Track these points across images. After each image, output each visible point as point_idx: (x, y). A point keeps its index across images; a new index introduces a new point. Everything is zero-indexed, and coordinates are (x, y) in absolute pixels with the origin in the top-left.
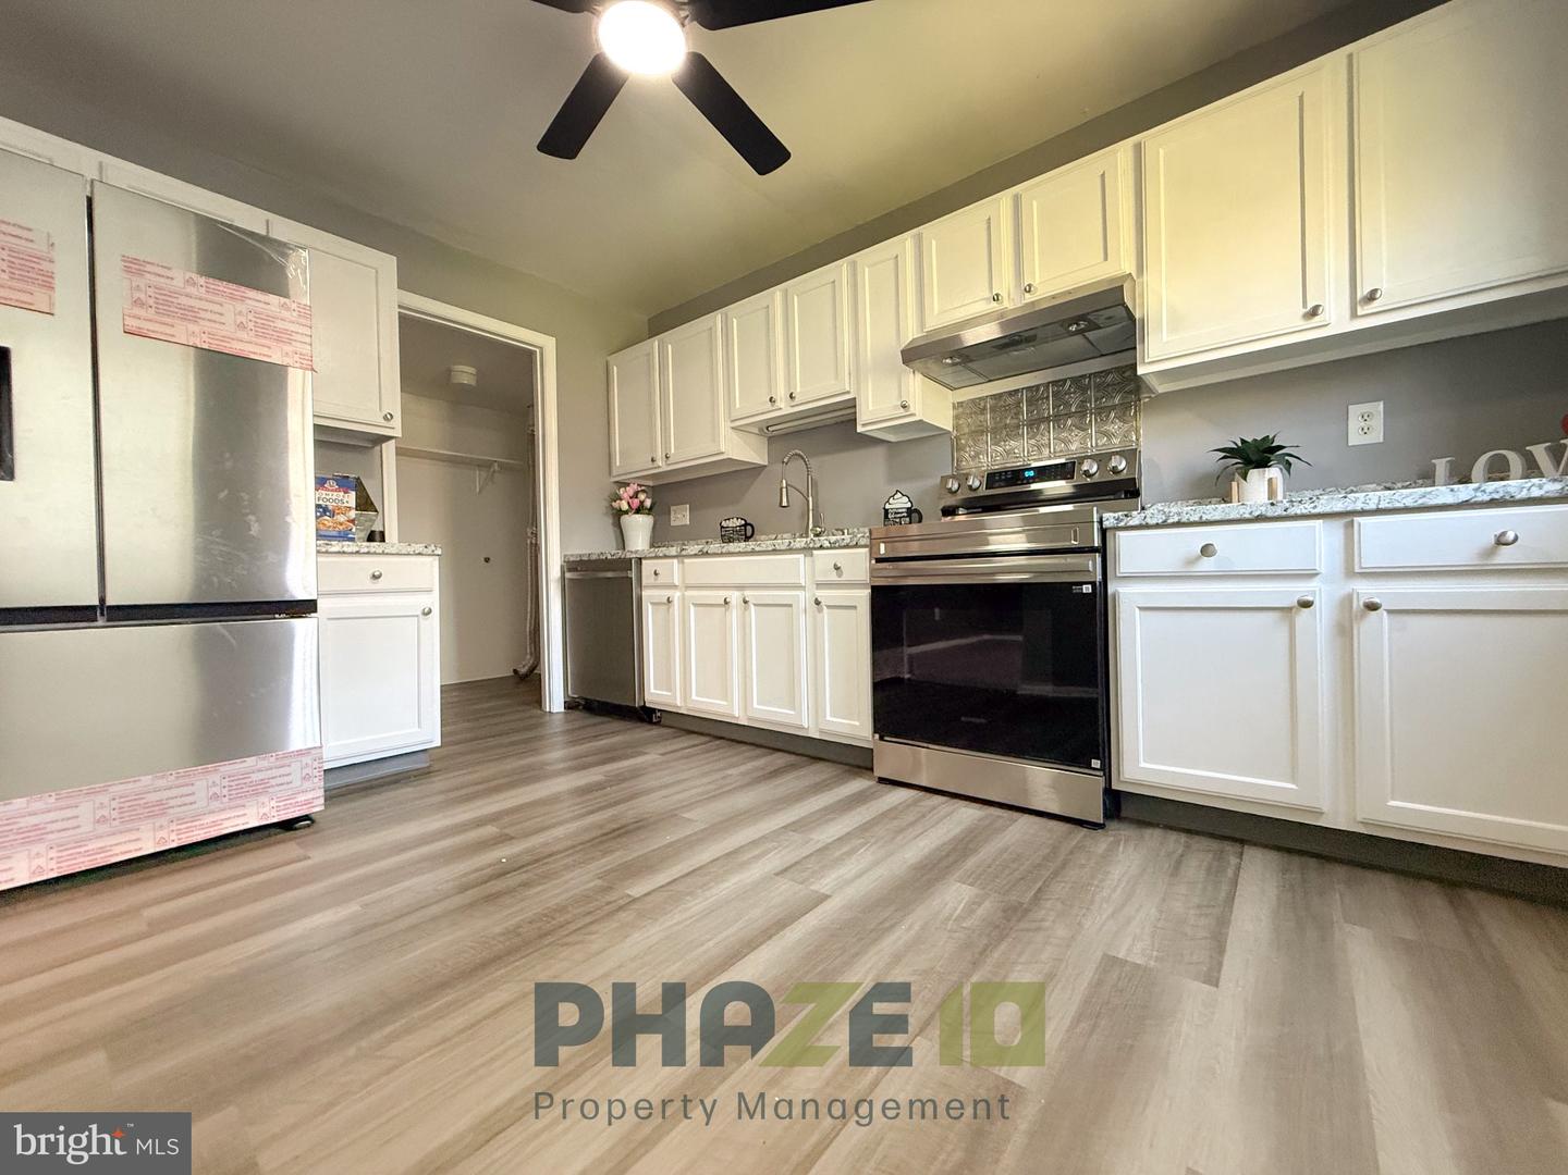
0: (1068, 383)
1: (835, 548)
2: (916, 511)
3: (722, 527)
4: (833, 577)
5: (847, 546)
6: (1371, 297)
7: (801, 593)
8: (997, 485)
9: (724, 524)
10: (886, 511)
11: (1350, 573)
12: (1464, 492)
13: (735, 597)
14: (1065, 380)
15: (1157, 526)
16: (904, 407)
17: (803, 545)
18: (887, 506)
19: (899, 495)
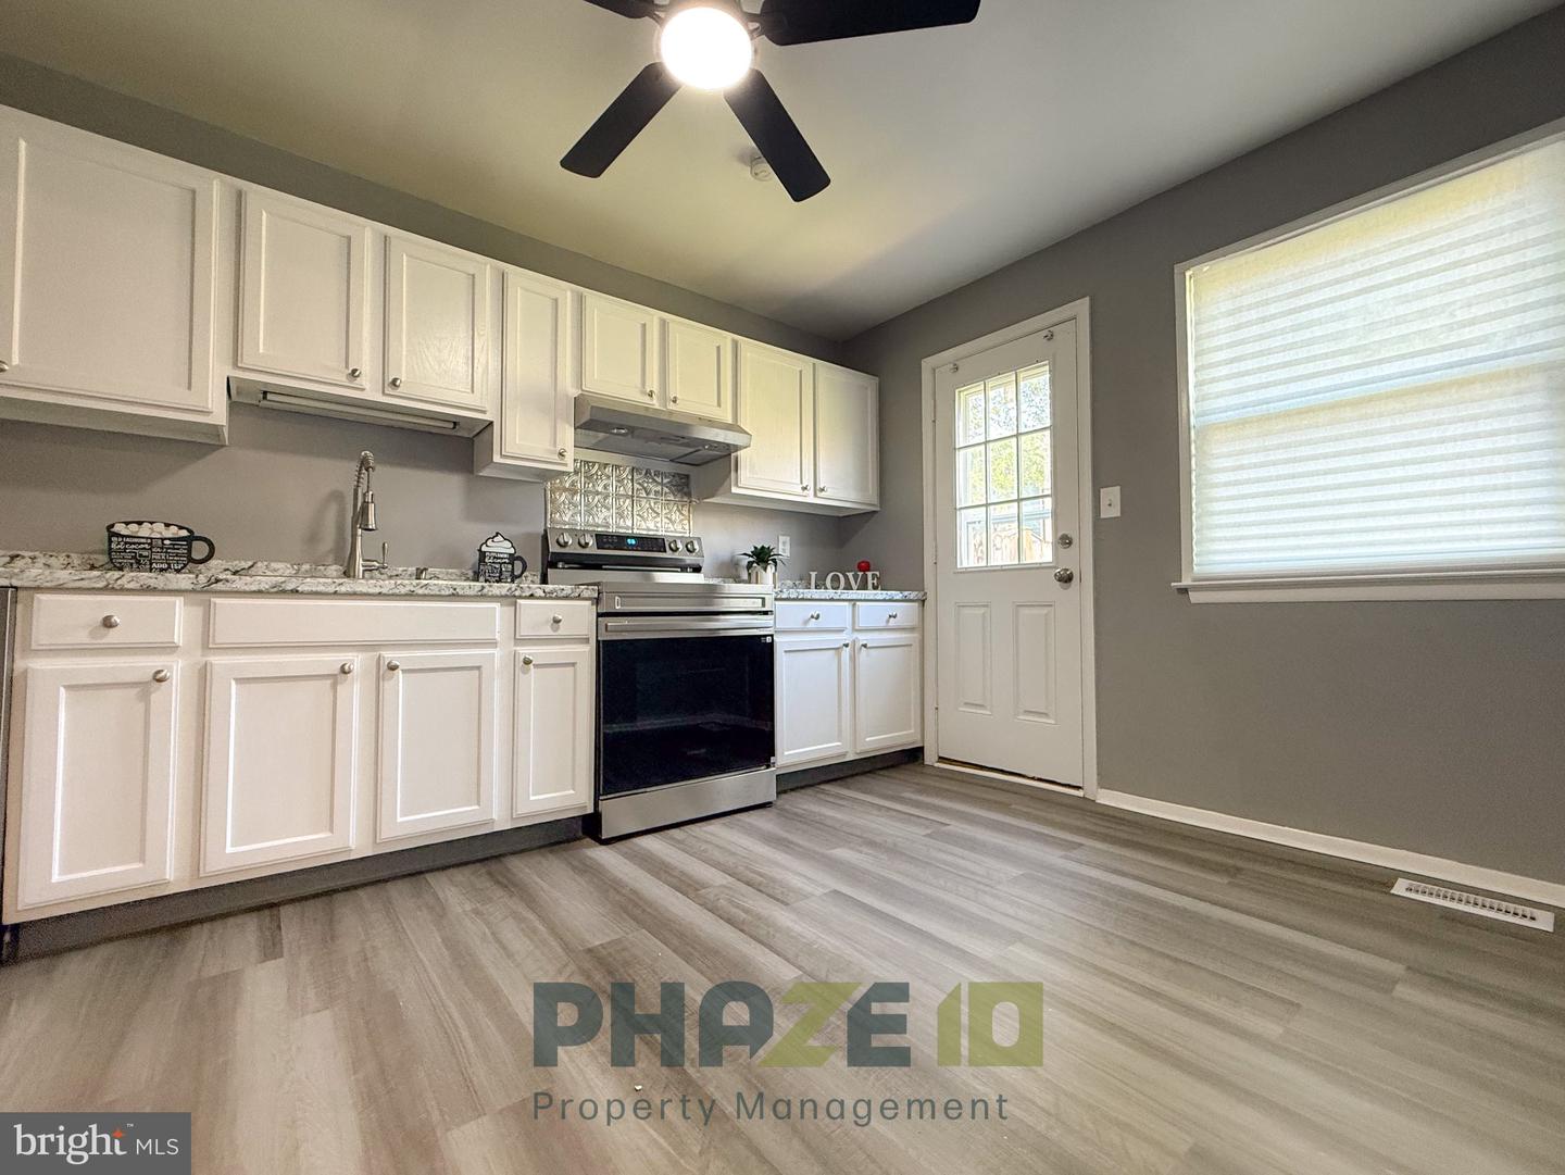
1: (551, 598)
2: (520, 558)
3: (112, 535)
4: (547, 631)
5: (567, 598)
6: (823, 490)
7: (497, 652)
8: (607, 546)
9: (120, 528)
11: (855, 630)
15: (794, 600)
16: (561, 454)
18: (484, 548)
19: (499, 538)
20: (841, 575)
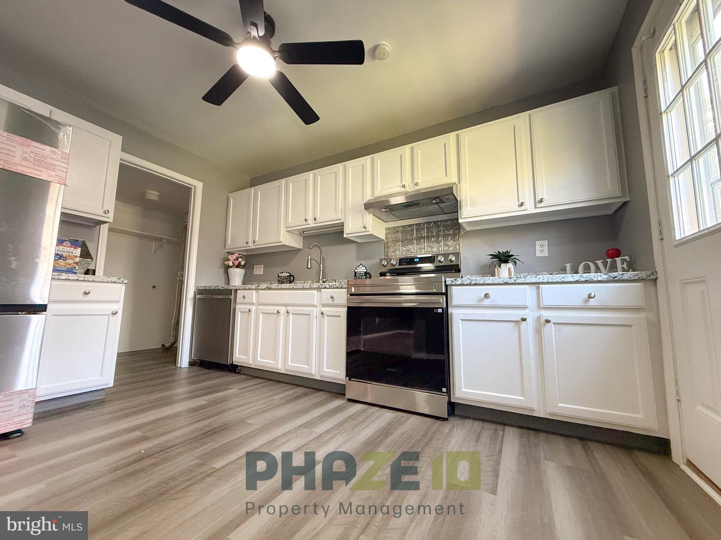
0: (432, 224)
1: (332, 288)
2: (369, 273)
3: (279, 276)
4: (330, 302)
5: (337, 288)
6: (541, 201)
7: (315, 309)
8: (403, 264)
9: (280, 275)
10: (355, 273)
11: (539, 307)
12: (576, 277)
13: (283, 310)
14: (431, 222)
15: (467, 285)
16: (364, 228)
17: (317, 286)
18: (356, 271)
19: (361, 266)
20: (591, 264)
